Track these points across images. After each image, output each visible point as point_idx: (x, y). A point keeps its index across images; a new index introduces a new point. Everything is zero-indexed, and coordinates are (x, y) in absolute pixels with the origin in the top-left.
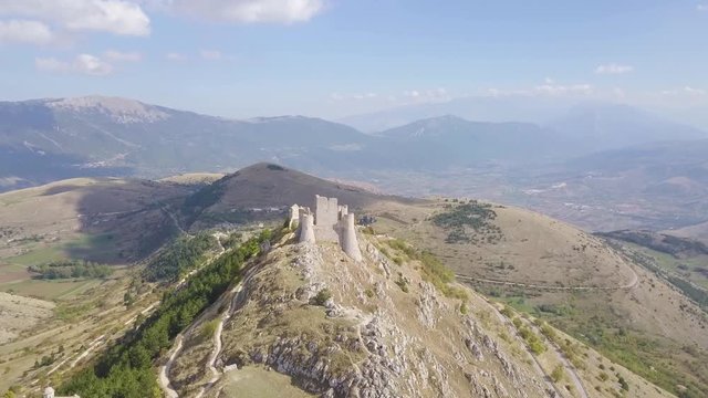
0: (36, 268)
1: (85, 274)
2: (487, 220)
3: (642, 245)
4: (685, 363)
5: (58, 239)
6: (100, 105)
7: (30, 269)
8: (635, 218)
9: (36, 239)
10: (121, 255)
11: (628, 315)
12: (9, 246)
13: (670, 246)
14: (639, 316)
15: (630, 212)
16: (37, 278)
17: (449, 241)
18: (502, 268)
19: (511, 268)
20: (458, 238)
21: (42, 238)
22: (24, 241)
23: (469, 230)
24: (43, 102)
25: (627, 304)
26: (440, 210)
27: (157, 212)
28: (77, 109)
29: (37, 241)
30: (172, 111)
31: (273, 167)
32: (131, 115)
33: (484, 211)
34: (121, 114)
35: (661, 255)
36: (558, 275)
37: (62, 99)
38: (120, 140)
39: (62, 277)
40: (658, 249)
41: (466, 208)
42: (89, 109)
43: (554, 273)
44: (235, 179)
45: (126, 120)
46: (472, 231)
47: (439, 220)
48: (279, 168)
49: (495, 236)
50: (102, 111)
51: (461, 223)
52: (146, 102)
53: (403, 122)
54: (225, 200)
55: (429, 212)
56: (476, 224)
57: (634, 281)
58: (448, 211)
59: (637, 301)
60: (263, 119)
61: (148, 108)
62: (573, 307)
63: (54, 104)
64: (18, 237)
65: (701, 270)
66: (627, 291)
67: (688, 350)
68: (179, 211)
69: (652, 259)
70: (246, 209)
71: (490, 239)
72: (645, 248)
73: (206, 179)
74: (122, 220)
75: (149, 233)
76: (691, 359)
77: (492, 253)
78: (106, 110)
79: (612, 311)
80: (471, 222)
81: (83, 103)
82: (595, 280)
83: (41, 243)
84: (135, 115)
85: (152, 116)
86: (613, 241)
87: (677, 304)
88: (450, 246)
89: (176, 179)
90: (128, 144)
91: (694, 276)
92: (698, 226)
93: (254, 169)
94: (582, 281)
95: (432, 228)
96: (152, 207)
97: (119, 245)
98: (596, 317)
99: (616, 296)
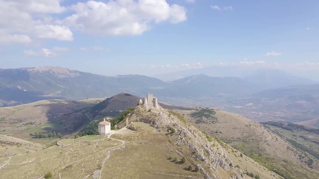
0: (33, 134)
1: (53, 136)
2: (212, 115)
3: (279, 127)
4: (282, 165)
5: (40, 124)
6: (50, 70)
7: (31, 134)
8: (282, 118)
9: (31, 124)
10: (66, 130)
11: (265, 150)
12: (21, 126)
13: (290, 127)
14: (269, 150)
15: (279, 115)
16: (33, 138)
17: (197, 123)
18: (217, 133)
19: (220, 133)
20: (200, 122)
21: (34, 123)
22: (26, 124)
23: (204, 119)
24: (26, 69)
25: (265, 146)
26: (194, 111)
27: (79, 113)
28: (41, 72)
29: (32, 124)
30: (81, 73)
31: (127, 95)
32: (63, 74)
33: (211, 112)
34: (59, 74)
35: (286, 131)
36: (239, 135)
37: (34, 68)
38: (59, 85)
39: (44, 137)
40: (286, 128)
41: (204, 110)
42: (45, 72)
43: (237, 134)
44: (112, 99)
45: (62, 76)
46: (206, 119)
47: (193, 115)
48: (129, 95)
49: (215, 121)
50: (51, 72)
51: (201, 116)
52: (70, 69)
53: (181, 77)
54: (108, 108)
55: (189, 112)
56: (207, 116)
57: (269, 138)
58: (197, 112)
59: (269, 145)
60: (120, 76)
61: (70, 72)
62: (243, 147)
63: (31, 70)
64: (24, 123)
65: (302, 137)
66: (265, 141)
67: (284, 161)
68: (89, 113)
69: (282, 132)
70: (116, 111)
71: (212, 122)
72: (280, 128)
73: (98, 101)
74: (65, 116)
75: (77, 121)
76: (284, 163)
77: (213, 127)
78: (53, 72)
79: (258, 148)
80: (205, 116)
81: (43, 69)
82: (253, 137)
83: (33, 125)
84: (65, 74)
85: (72, 75)
86: (267, 125)
87: (286, 147)
88: (197, 124)
89: (85, 100)
90: (62, 87)
91: (299, 138)
92: (308, 121)
93: (120, 95)
94: (248, 138)
95: (190, 118)
96: (77, 111)
97: (65, 126)
98: (252, 151)
99: (261, 143)
